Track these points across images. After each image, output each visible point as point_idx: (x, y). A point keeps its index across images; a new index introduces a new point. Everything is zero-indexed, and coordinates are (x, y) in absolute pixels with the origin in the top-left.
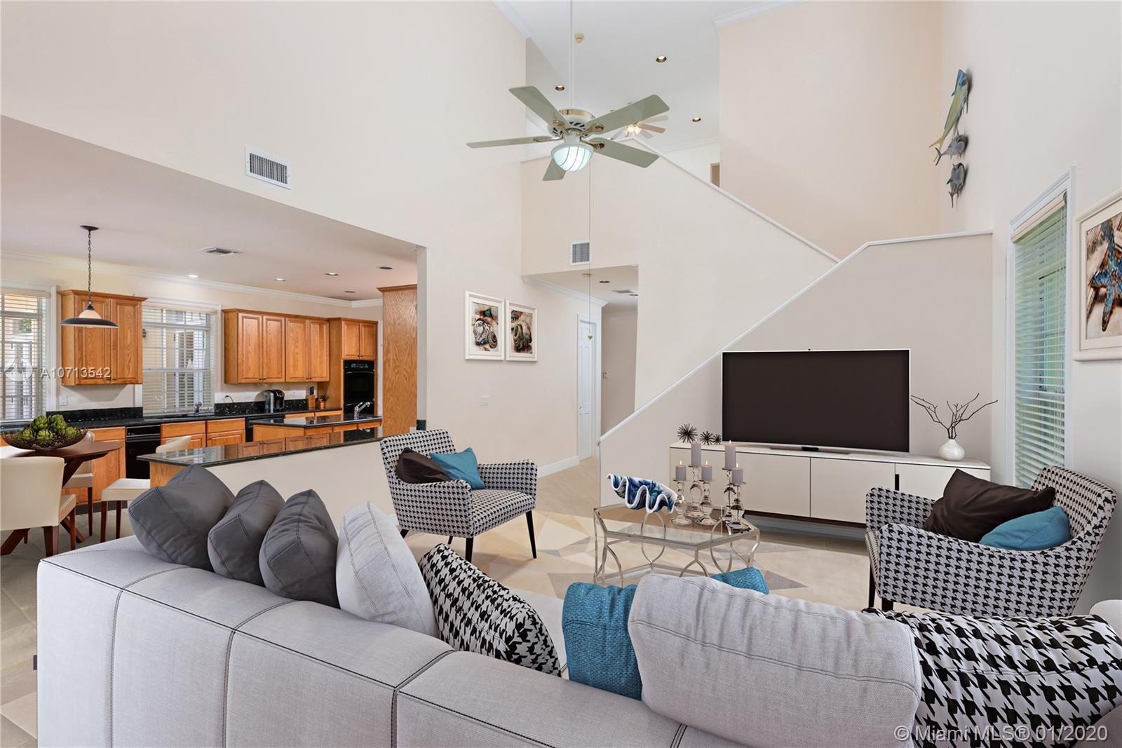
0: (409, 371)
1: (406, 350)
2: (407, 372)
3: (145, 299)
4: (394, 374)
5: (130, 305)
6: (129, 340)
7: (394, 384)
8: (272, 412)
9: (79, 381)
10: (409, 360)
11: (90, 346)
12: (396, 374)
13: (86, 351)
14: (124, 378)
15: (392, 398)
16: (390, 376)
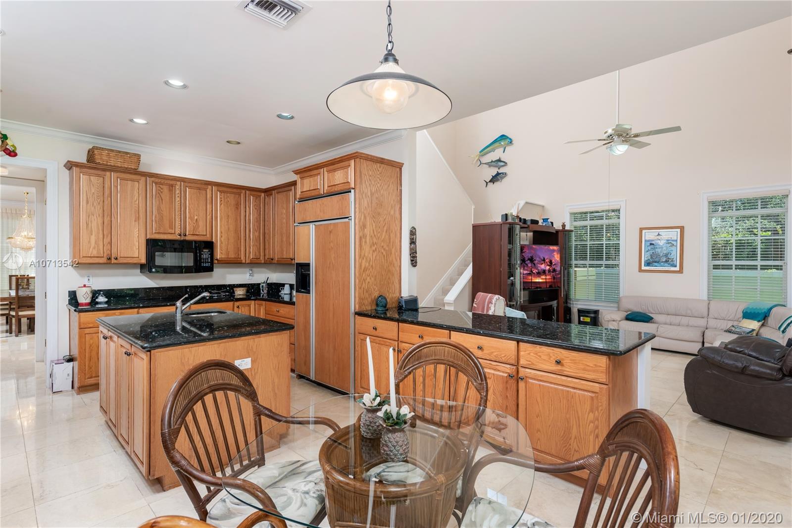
0: (387, 249)
1: (384, 227)
2: (384, 249)
4: (371, 252)
7: (371, 263)
10: (387, 237)
12: (374, 251)
15: (368, 278)
16: (366, 255)
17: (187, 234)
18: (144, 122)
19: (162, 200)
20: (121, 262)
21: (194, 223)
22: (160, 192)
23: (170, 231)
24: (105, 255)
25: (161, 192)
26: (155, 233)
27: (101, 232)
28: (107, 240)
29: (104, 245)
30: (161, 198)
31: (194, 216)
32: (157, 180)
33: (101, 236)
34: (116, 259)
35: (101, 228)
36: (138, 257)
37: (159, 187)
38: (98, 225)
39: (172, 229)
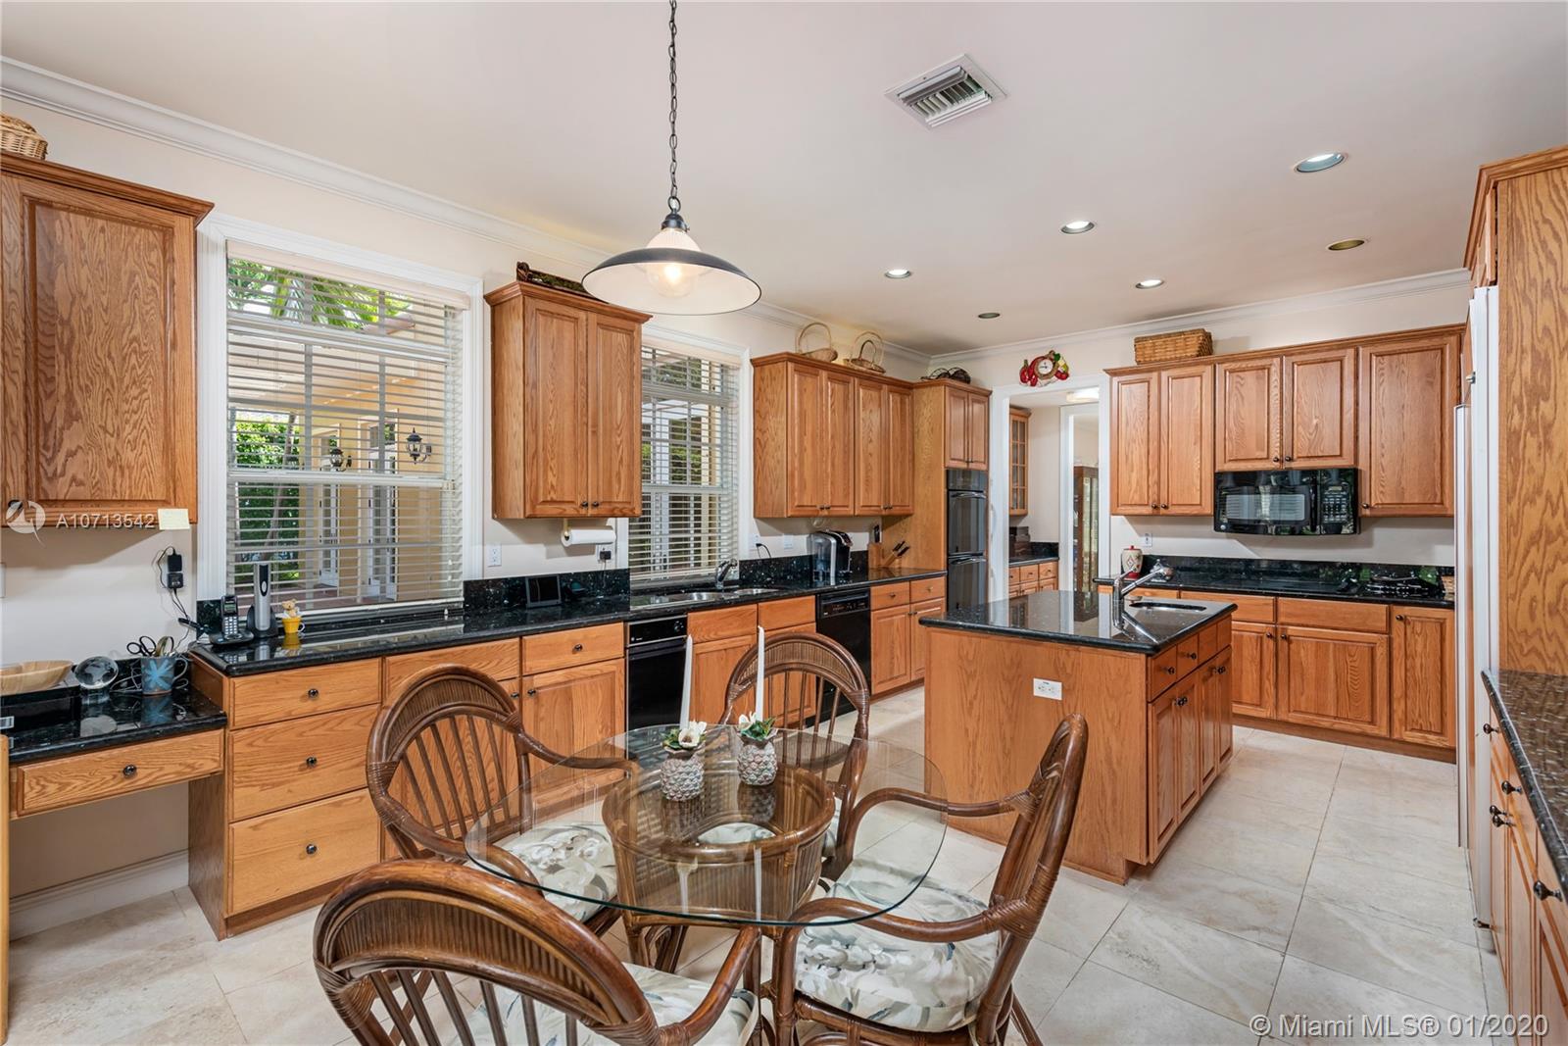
3: (647, 317)
5: (623, 330)
6: (619, 415)
8: (833, 583)
9: (533, 507)
11: (552, 422)
13: (544, 436)
14: (610, 502)
17: (1295, 457)
18: (1158, 282)
19: (1243, 398)
20: (1173, 513)
21: (1311, 434)
22: (1239, 386)
23: (1259, 454)
24: (1151, 502)
25: (1242, 385)
26: (1230, 460)
27: (1145, 466)
28: (1153, 478)
29: (1148, 487)
30: (1241, 396)
31: (1311, 420)
32: (1233, 365)
33: (1145, 473)
34: (1166, 507)
35: (1144, 460)
36: (1200, 505)
37: (1238, 376)
38: (1140, 456)
39: (1263, 450)
